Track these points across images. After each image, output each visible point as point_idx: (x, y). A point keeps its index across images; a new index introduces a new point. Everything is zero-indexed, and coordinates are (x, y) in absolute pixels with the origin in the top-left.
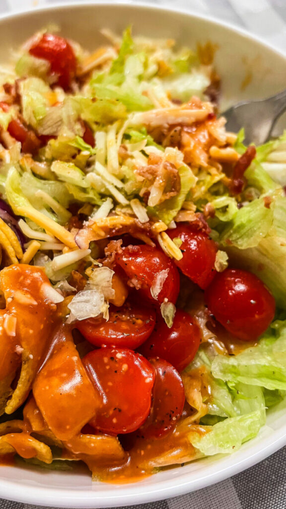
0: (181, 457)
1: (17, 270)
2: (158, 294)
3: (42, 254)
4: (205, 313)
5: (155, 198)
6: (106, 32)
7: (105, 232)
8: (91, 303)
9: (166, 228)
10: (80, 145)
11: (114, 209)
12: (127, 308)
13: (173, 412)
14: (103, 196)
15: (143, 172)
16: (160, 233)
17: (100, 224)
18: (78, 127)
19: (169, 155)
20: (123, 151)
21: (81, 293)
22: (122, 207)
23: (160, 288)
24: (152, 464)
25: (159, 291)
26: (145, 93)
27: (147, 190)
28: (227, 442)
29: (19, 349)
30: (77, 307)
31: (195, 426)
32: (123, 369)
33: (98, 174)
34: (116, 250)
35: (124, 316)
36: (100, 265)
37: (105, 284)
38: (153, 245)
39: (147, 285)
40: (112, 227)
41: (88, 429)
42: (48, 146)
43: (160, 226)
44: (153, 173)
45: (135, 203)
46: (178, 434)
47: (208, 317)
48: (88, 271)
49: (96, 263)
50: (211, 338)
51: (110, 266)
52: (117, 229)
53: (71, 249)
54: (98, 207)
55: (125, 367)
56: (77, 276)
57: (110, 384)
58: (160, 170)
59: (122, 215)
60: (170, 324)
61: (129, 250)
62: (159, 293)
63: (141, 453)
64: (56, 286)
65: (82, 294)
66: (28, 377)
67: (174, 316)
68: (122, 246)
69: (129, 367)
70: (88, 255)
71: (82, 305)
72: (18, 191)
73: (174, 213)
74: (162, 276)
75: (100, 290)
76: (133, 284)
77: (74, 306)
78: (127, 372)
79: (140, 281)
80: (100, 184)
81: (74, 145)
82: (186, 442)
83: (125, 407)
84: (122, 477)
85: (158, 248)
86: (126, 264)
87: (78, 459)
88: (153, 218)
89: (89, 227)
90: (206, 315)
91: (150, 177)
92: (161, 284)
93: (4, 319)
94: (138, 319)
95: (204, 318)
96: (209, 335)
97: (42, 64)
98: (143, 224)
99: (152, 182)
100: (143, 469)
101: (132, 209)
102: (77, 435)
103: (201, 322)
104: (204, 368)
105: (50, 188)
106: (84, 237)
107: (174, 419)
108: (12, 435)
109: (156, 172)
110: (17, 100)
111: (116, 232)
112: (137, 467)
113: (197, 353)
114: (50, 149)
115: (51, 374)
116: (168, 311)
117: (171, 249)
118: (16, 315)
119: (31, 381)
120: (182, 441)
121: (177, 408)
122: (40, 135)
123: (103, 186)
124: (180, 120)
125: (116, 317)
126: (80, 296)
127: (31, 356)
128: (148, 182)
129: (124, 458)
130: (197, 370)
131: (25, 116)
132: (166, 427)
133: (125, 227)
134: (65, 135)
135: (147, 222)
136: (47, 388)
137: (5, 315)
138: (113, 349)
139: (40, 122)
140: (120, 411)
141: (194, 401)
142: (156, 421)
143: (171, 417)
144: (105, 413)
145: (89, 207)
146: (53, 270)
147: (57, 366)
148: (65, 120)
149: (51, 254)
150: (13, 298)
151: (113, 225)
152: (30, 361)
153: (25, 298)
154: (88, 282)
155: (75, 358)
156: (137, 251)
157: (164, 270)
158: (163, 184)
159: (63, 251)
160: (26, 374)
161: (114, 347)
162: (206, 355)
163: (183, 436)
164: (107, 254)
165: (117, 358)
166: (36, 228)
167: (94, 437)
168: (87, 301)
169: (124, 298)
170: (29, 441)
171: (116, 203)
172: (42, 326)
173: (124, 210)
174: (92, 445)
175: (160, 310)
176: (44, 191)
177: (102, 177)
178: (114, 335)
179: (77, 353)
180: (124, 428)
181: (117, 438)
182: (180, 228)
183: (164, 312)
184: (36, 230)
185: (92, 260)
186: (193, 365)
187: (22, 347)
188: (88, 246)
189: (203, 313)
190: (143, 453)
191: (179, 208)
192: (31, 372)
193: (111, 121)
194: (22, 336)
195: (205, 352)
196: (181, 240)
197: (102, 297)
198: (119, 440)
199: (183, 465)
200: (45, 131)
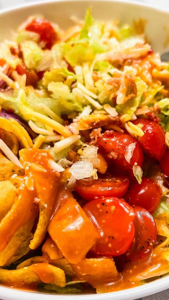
1: (31, 150)
2: (130, 159)
3: (46, 145)
4: (162, 177)
5: (121, 98)
6: (74, 18)
7: (89, 125)
8: (84, 169)
9: (130, 118)
10: (66, 73)
11: (93, 112)
12: (108, 175)
13: (150, 240)
14: (84, 105)
15: (111, 82)
16: (127, 122)
17: (85, 119)
18: (64, 63)
19: (127, 71)
20: (95, 75)
21: (77, 163)
22: (98, 110)
23: (131, 155)
25: (131, 157)
26: (105, 43)
27: (115, 95)
29: (37, 200)
30: (75, 171)
31: (166, 248)
32: (112, 209)
33: (80, 89)
34: (98, 135)
35: (107, 179)
36: (88, 146)
37: (93, 156)
38: (122, 131)
39: (122, 155)
40: (93, 121)
41: (91, 254)
42: (45, 76)
43: (125, 117)
44: (118, 83)
45: (107, 106)
46: (155, 255)
47: (165, 179)
48: (80, 151)
49: (84, 145)
50: (167, 193)
51: (95, 145)
52: (96, 122)
53: (66, 137)
54: (81, 112)
55: (113, 208)
56: (72, 154)
57: (104, 221)
58: (123, 80)
59: (99, 114)
60: (140, 181)
61: (106, 133)
62: (131, 158)
63: (129, 272)
64: (59, 162)
65: (78, 164)
66: (44, 221)
67: (142, 176)
68: (102, 132)
69: (116, 207)
70: (79, 140)
71: (78, 170)
72: (26, 104)
73: (134, 109)
74: (132, 147)
75: (89, 161)
76: (112, 156)
77: (73, 170)
78: (115, 211)
79: (116, 153)
80: (81, 96)
81: (62, 73)
83: (116, 235)
85: (126, 132)
86: (106, 143)
87: (84, 281)
88: (120, 114)
89: (78, 122)
90: (163, 178)
91: (116, 85)
92: (131, 152)
93: (24, 180)
94: (117, 180)
95: (161, 180)
96: (166, 191)
97: (35, 35)
98: (114, 117)
99: (117, 88)
100: (133, 282)
101: (105, 111)
102: (84, 259)
103: (160, 183)
104: (165, 213)
105: (48, 103)
106: (75, 127)
107: (151, 244)
108: (36, 265)
109: (119, 82)
110: (21, 55)
111: (96, 125)
112: (129, 281)
113: (159, 205)
114: (46, 79)
115: (60, 219)
116: (138, 172)
117: (136, 130)
118: (32, 178)
119: (46, 224)
121: (152, 237)
122: (38, 72)
123: (84, 98)
124: (130, 56)
125: (102, 180)
126: (76, 165)
127: (46, 206)
128: (115, 89)
129: (118, 276)
130: (161, 215)
131: (27, 63)
132: (146, 251)
133: (102, 122)
134: (55, 67)
135: (117, 116)
136: (59, 226)
137: (25, 178)
138: (103, 198)
139: (38, 63)
140: (113, 238)
141: (163, 232)
142: (138, 248)
144: (103, 241)
145: (75, 114)
146: (55, 153)
147: (64, 213)
148: (55, 59)
149: (52, 144)
150: (29, 167)
151: (94, 120)
152: (45, 209)
153: (38, 168)
154: (80, 157)
155: (77, 206)
156: (112, 133)
157: (132, 143)
158: (125, 89)
159: (61, 139)
160: (43, 218)
161: (103, 197)
162: (166, 205)
163: (159, 256)
164: (92, 138)
165: (106, 203)
166: (41, 126)
167: (96, 260)
168: (82, 168)
169: (106, 167)
170: (49, 267)
171: (93, 109)
172: (51, 187)
173: (100, 112)
174: (95, 265)
175: (133, 171)
176: (45, 104)
177: (83, 92)
178: (102, 189)
179: (78, 203)
180: (117, 250)
181: (113, 259)
182: (139, 119)
183: (135, 172)
184: (41, 128)
185: (81, 143)
186: (158, 212)
187: (38, 198)
188: (78, 133)
189: (160, 177)
190: (131, 271)
191: (137, 106)
192: (46, 218)
193: (85, 61)
194: (38, 191)
195: (165, 204)
196: (141, 125)
197: (91, 166)
198: (114, 260)
199: (161, 277)
200: (42, 69)
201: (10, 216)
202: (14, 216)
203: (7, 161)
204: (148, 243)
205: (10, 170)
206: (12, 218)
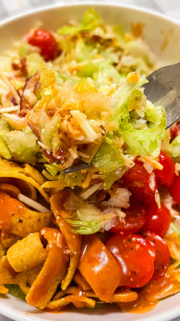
13: (164, 264)
24: (157, 297)
32: (137, 248)
46: (168, 276)
63: (148, 291)
82: (174, 280)
83: (138, 271)
100: (152, 302)
104: (174, 233)
107: (165, 268)
112: (148, 301)
120: (172, 280)
121: (166, 261)
127: (75, 253)
140: (135, 273)
143: (163, 267)
160: (73, 264)
163: (172, 277)
187: (69, 250)
199: (173, 295)
204: (163, 266)
205: (36, 220)
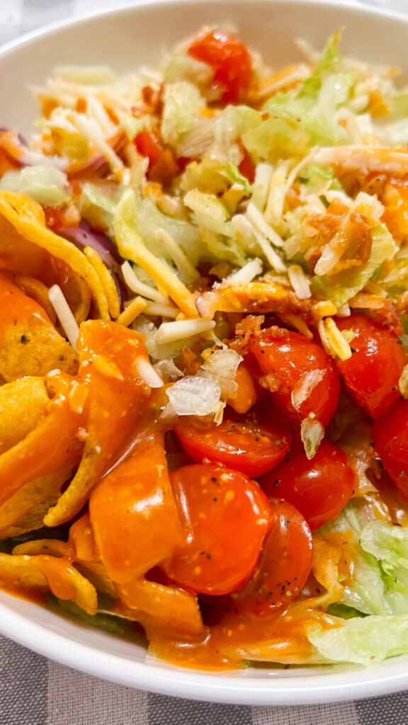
0: (287, 655)
1: (107, 328)
2: (301, 402)
3: (146, 320)
4: (368, 455)
5: (327, 263)
7: (242, 303)
8: (201, 395)
9: (334, 312)
10: (233, 175)
11: (262, 275)
12: (251, 419)
13: (289, 584)
14: (250, 255)
15: (317, 221)
16: (324, 318)
17: (237, 289)
18: (235, 150)
19: (361, 204)
20: (293, 194)
21: (189, 379)
22: (276, 274)
23: (307, 395)
24: (242, 652)
25: (304, 398)
26: (343, 123)
27: (317, 251)
28: (365, 649)
29: (83, 434)
30: (179, 396)
31: (319, 613)
32: (226, 497)
33: (251, 220)
34: (253, 331)
35: (244, 428)
36: (225, 347)
37: (226, 373)
38: (310, 335)
39: (288, 388)
40: (253, 298)
41: (157, 575)
42: (187, 172)
43: (325, 307)
44: (333, 227)
45: (296, 271)
46: (289, 618)
47: (373, 461)
48: (206, 354)
49: (219, 344)
50: (369, 494)
51: (240, 350)
52: (260, 301)
53: (188, 317)
54: (239, 268)
55: (230, 495)
56: (189, 356)
57: (202, 516)
58: (344, 222)
59: (272, 284)
60: (310, 454)
61: (271, 332)
62: (304, 402)
63: (227, 634)
64: (156, 366)
65: (190, 381)
66: (87, 478)
67: (319, 443)
68: (262, 326)
69: (236, 497)
70: (211, 329)
71: (185, 394)
72: (132, 223)
73: (351, 293)
74: (313, 377)
75: (216, 382)
76: (267, 383)
77: (174, 393)
78: (232, 503)
79: (278, 380)
80: (249, 234)
81: (223, 173)
82: (299, 633)
83: (217, 554)
84: (192, 659)
85: (317, 340)
86: (263, 352)
87: (132, 619)
88: (317, 295)
89: (220, 291)
90: (369, 458)
91: (327, 231)
92: (309, 388)
93: (70, 387)
94: (264, 436)
95: (364, 461)
96: (367, 487)
97: (203, 70)
98: (302, 300)
99: (327, 239)
100: (226, 657)
101: (288, 279)
103: (360, 466)
104: (350, 533)
105: (176, 231)
106: (210, 302)
107: (289, 593)
108: (47, 558)
109: (335, 225)
110: (158, 110)
111: (257, 306)
112: (217, 652)
113: (343, 511)
114: (188, 178)
115: (121, 482)
116: (312, 433)
117: (336, 343)
118: (89, 386)
119: (90, 485)
120: (295, 630)
121: (296, 579)
122: (179, 157)
123: (254, 239)
124: (387, 167)
125: (233, 427)
126: (186, 382)
127: (98, 449)
128: (321, 238)
129: (200, 634)
130: (340, 534)
131: (165, 130)
132: (274, 604)
133: (273, 302)
134: (213, 157)
135: (307, 299)
136: (111, 499)
137: (74, 382)
138: (219, 466)
139: (182, 137)
140: (209, 557)
141: (324, 576)
142: (261, 591)
143: (284, 590)
144: (186, 557)
145: (227, 267)
146: (157, 342)
147: (131, 473)
148: (218, 138)
149: (158, 321)
150: (90, 363)
151: (256, 295)
152: (95, 456)
153: (109, 368)
154: (202, 367)
155: (161, 468)
156: (282, 335)
157: (318, 370)
158: (344, 245)
159: (177, 319)
160: (84, 472)
161: (221, 465)
162: (357, 518)
163: (296, 623)
164: (237, 332)
165: (221, 480)
166: (144, 279)
167: (162, 589)
168: (195, 392)
169: (250, 402)
170: (68, 571)
171: (266, 268)
172: (124, 413)
173: (275, 279)
174: (158, 599)
175: (300, 428)
176: (170, 233)
177: (255, 226)
178: (223, 448)
179: (165, 462)
180: (210, 584)
181: (197, 599)
182: (356, 317)
183: (305, 431)
184: (144, 282)
185: (214, 337)
186: (334, 526)
187: (87, 431)
188: (212, 316)
189: (365, 454)
190: (230, 633)
191: (361, 287)
192: (93, 473)
193: (285, 156)
194: (92, 417)
195: (356, 513)
196: (351, 334)
197: (217, 391)
198: (199, 602)
199: (287, 667)
200: (186, 152)
201: (19, 452)
202: (27, 454)
203: (55, 336)
204: (284, 588)
205: (56, 354)
206: (22, 456)
